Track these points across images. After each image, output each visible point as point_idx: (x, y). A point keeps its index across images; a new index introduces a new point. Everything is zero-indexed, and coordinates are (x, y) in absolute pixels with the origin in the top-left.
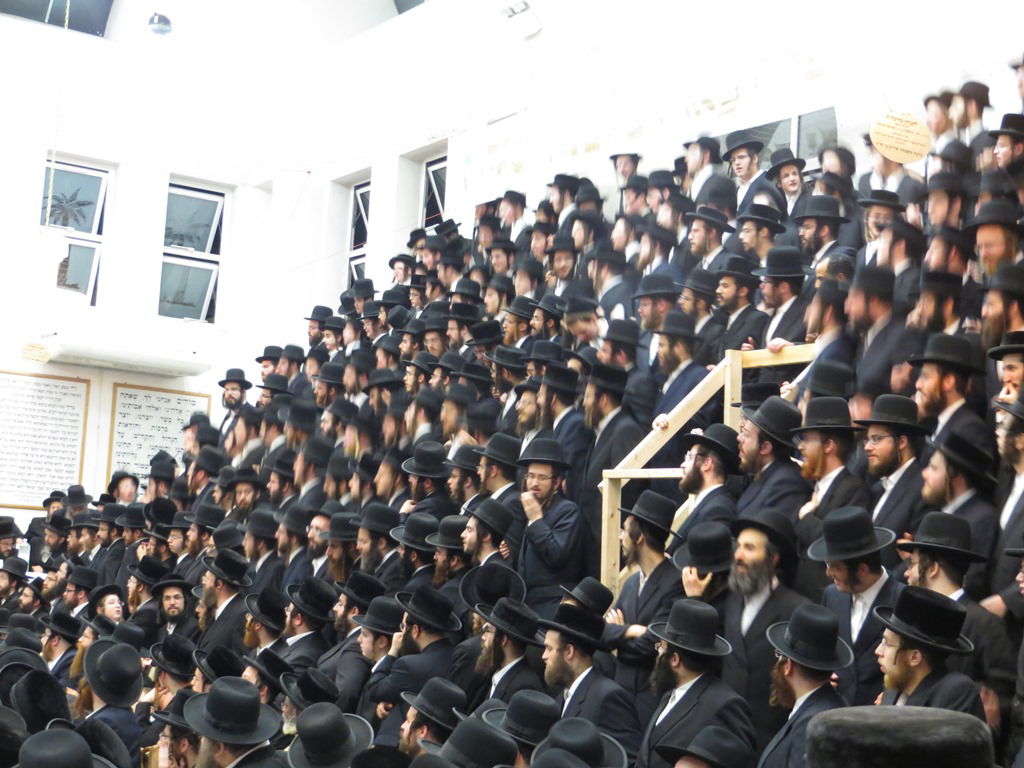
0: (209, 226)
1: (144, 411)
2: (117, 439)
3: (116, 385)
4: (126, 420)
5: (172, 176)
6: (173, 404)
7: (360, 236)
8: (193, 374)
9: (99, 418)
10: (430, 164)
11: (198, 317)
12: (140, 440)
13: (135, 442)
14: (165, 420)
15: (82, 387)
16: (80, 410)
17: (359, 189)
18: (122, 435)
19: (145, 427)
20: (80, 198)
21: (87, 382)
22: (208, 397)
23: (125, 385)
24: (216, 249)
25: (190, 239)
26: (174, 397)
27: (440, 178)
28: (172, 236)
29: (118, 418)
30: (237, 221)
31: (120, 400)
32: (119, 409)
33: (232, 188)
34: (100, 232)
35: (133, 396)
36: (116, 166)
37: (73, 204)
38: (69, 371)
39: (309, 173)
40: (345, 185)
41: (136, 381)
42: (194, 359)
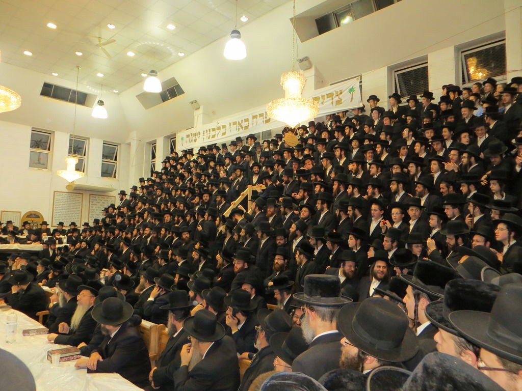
0: (114, 154)
1: (98, 201)
2: (91, 208)
3: (90, 195)
4: (93, 203)
5: (104, 141)
6: (106, 199)
7: (154, 157)
8: (111, 191)
9: (86, 203)
10: (171, 139)
11: (111, 177)
12: (97, 208)
13: (95, 209)
14: (103, 203)
15: (81, 195)
16: (80, 201)
17: (153, 144)
19: (98, 205)
20: (79, 147)
21: (82, 194)
22: (115, 197)
23: (92, 195)
24: (116, 160)
25: (109, 157)
26: (106, 197)
27: (174, 142)
28: (104, 156)
29: (91, 203)
30: (121, 153)
31: (91, 198)
32: (91, 200)
33: (120, 144)
34: (85, 155)
35: (95, 197)
36: (89, 139)
37: (77, 148)
38: (78, 191)
39: (140, 140)
40: (149, 143)
41: (95, 193)
42: (111, 187)
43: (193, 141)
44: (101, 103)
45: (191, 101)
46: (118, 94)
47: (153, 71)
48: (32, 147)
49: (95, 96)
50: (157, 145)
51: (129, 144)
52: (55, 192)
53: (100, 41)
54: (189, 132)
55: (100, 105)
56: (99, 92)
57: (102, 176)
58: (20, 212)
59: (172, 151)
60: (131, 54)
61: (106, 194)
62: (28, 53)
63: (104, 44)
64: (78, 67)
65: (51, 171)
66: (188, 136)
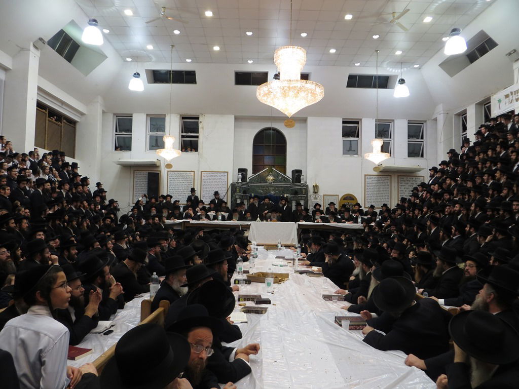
0: (420, 132)
1: (406, 182)
2: (400, 189)
3: (398, 176)
4: (402, 184)
5: (408, 121)
6: (414, 180)
7: (465, 128)
8: (419, 171)
9: (395, 184)
10: (485, 105)
11: (419, 156)
12: (406, 189)
13: (404, 190)
14: (412, 183)
15: (389, 177)
16: (389, 183)
17: (463, 115)
18: (401, 188)
19: (407, 186)
20: (385, 130)
21: (391, 176)
22: (424, 177)
23: (401, 176)
24: (422, 138)
25: (415, 136)
26: (414, 178)
27: (489, 108)
28: (410, 136)
29: (399, 184)
30: (427, 130)
31: (399, 180)
32: (399, 182)
33: (425, 121)
34: (391, 138)
35: (403, 178)
36: (393, 121)
37: (383, 131)
38: (386, 173)
39: (447, 113)
40: (458, 115)
41: (403, 174)
42: (419, 167)
43: (515, 101)
44: (402, 81)
45: (508, 52)
46: (419, 68)
47: (454, 30)
48: (343, 136)
49: (396, 76)
50: (468, 115)
51: (436, 120)
52: (365, 175)
53: (394, 17)
54: (507, 91)
55: (401, 84)
56: (399, 71)
57: (409, 156)
58: (338, 195)
59: (487, 117)
60: (428, 20)
61: (414, 175)
62: (333, 51)
63: (398, 18)
64: (377, 51)
65: (361, 156)
66: (507, 96)
